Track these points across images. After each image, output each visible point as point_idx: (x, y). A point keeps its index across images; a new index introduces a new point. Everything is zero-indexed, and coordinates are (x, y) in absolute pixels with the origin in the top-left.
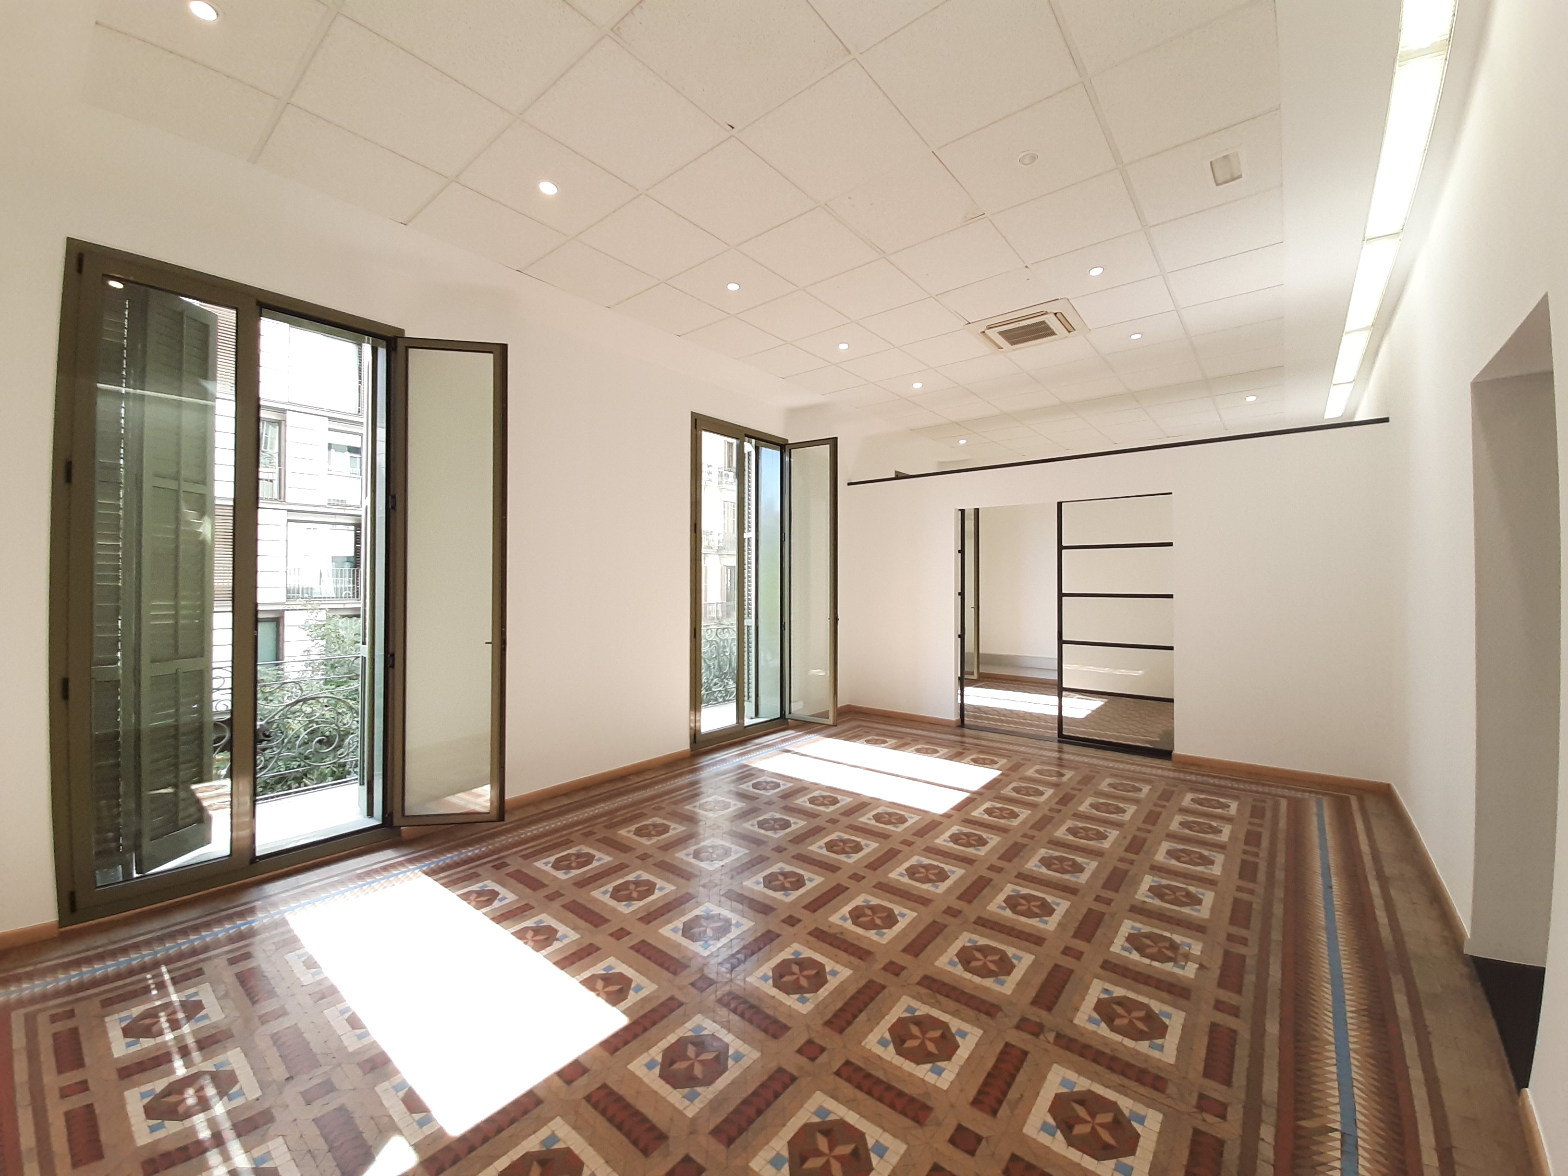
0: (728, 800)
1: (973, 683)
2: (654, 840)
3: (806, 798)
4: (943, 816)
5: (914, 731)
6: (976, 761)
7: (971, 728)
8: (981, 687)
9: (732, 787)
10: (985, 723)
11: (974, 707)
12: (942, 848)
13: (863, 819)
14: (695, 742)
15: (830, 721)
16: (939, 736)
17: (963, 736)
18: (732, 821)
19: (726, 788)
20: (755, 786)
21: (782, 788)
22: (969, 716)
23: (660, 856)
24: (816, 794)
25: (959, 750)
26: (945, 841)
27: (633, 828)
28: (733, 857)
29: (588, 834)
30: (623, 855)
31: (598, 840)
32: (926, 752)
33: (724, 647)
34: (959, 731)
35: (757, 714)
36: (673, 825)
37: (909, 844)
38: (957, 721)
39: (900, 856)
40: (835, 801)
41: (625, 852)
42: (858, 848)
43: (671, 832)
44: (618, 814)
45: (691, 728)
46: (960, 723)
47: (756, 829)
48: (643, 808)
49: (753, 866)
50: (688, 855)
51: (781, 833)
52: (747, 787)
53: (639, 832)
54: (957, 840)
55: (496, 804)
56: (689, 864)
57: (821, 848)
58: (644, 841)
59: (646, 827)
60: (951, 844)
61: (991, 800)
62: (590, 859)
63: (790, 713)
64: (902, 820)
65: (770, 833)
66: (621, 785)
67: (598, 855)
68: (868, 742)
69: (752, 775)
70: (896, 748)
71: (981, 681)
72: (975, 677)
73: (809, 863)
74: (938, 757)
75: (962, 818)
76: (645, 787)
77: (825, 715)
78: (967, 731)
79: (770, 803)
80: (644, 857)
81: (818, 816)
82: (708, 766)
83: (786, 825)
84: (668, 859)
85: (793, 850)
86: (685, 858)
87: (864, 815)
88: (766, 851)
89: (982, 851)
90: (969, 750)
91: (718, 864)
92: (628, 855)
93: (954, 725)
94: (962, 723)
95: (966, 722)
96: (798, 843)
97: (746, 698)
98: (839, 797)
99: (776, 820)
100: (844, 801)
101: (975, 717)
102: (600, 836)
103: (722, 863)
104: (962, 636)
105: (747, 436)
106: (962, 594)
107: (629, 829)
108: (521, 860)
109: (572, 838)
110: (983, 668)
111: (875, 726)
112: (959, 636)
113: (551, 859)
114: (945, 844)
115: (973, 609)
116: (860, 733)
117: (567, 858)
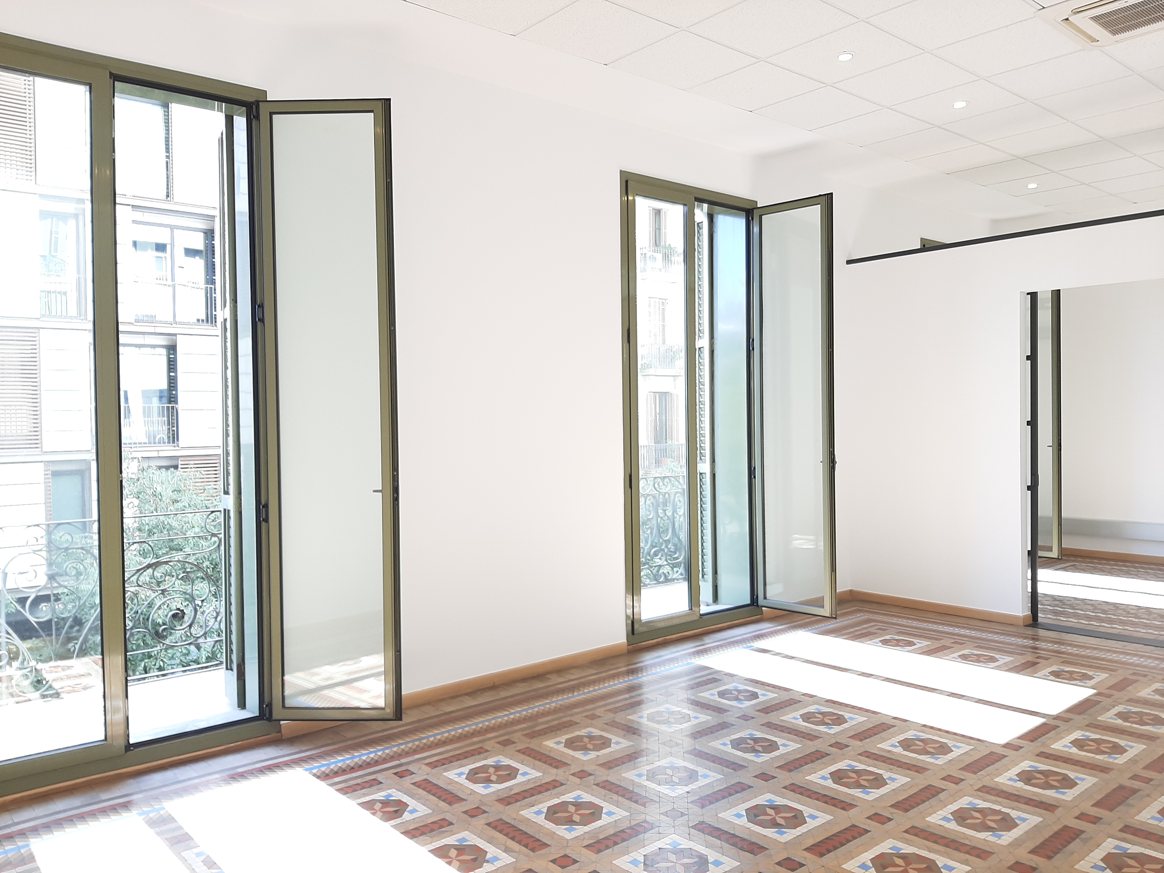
0: (686, 711)
1: (1051, 563)
2: (593, 755)
3: (797, 714)
4: (1007, 746)
5: (957, 630)
6: (1057, 675)
7: (1048, 628)
8: (1064, 569)
9: (689, 694)
10: (1072, 622)
11: (1054, 598)
12: (1004, 789)
13: (884, 746)
14: (633, 633)
15: (826, 611)
16: (996, 637)
17: (1035, 638)
18: (695, 738)
19: (684, 695)
20: (722, 694)
21: (761, 699)
22: (1045, 611)
23: (603, 775)
24: (812, 709)
25: (1030, 658)
26: (1010, 779)
27: (563, 738)
28: (702, 782)
29: (506, 743)
30: (554, 771)
31: (519, 751)
32: (978, 659)
33: (665, 504)
34: (1030, 631)
35: (716, 598)
36: (614, 739)
37: (957, 781)
38: (1025, 617)
39: (942, 796)
40: (839, 720)
41: (557, 767)
42: (878, 782)
43: (614, 747)
44: (541, 720)
45: (627, 617)
46: (1030, 621)
47: (729, 749)
48: (571, 715)
49: (730, 795)
50: (640, 775)
51: (766, 757)
52: (710, 695)
53: (570, 744)
54: (1029, 779)
55: (391, 699)
56: (640, 786)
57: (823, 778)
58: (578, 754)
59: (579, 738)
60: (1020, 784)
61: (1081, 729)
62: (512, 773)
63: (765, 598)
64: (944, 749)
65: (749, 756)
66: (539, 685)
67: (522, 768)
68: (885, 642)
69: (715, 680)
70: (930, 652)
71: (1067, 561)
72: (1054, 554)
73: (809, 797)
74: (998, 668)
75: (1038, 751)
76: (572, 689)
77: (819, 602)
78: (1042, 632)
79: (745, 718)
80: (582, 774)
81: (817, 737)
82: (654, 665)
83: (772, 746)
84: (612, 778)
85: (786, 778)
86: (637, 780)
87: (884, 740)
88: (746, 778)
89: (1069, 795)
90: (1047, 659)
91: (681, 790)
92: (560, 771)
93: (1021, 623)
94: (1033, 621)
95: (1040, 620)
96: (790, 771)
97: (700, 576)
98: (847, 715)
99: (756, 740)
100: (855, 720)
101: (1056, 613)
102: (521, 746)
103: (687, 789)
104: (1033, 488)
105: (698, 200)
106: (1033, 423)
107: (558, 739)
108: (427, 769)
109: (488, 745)
110: (1069, 543)
111: (895, 620)
112: (1029, 488)
113: (466, 770)
114: (1010, 783)
115: (1051, 448)
116: (872, 630)
117: (484, 769)
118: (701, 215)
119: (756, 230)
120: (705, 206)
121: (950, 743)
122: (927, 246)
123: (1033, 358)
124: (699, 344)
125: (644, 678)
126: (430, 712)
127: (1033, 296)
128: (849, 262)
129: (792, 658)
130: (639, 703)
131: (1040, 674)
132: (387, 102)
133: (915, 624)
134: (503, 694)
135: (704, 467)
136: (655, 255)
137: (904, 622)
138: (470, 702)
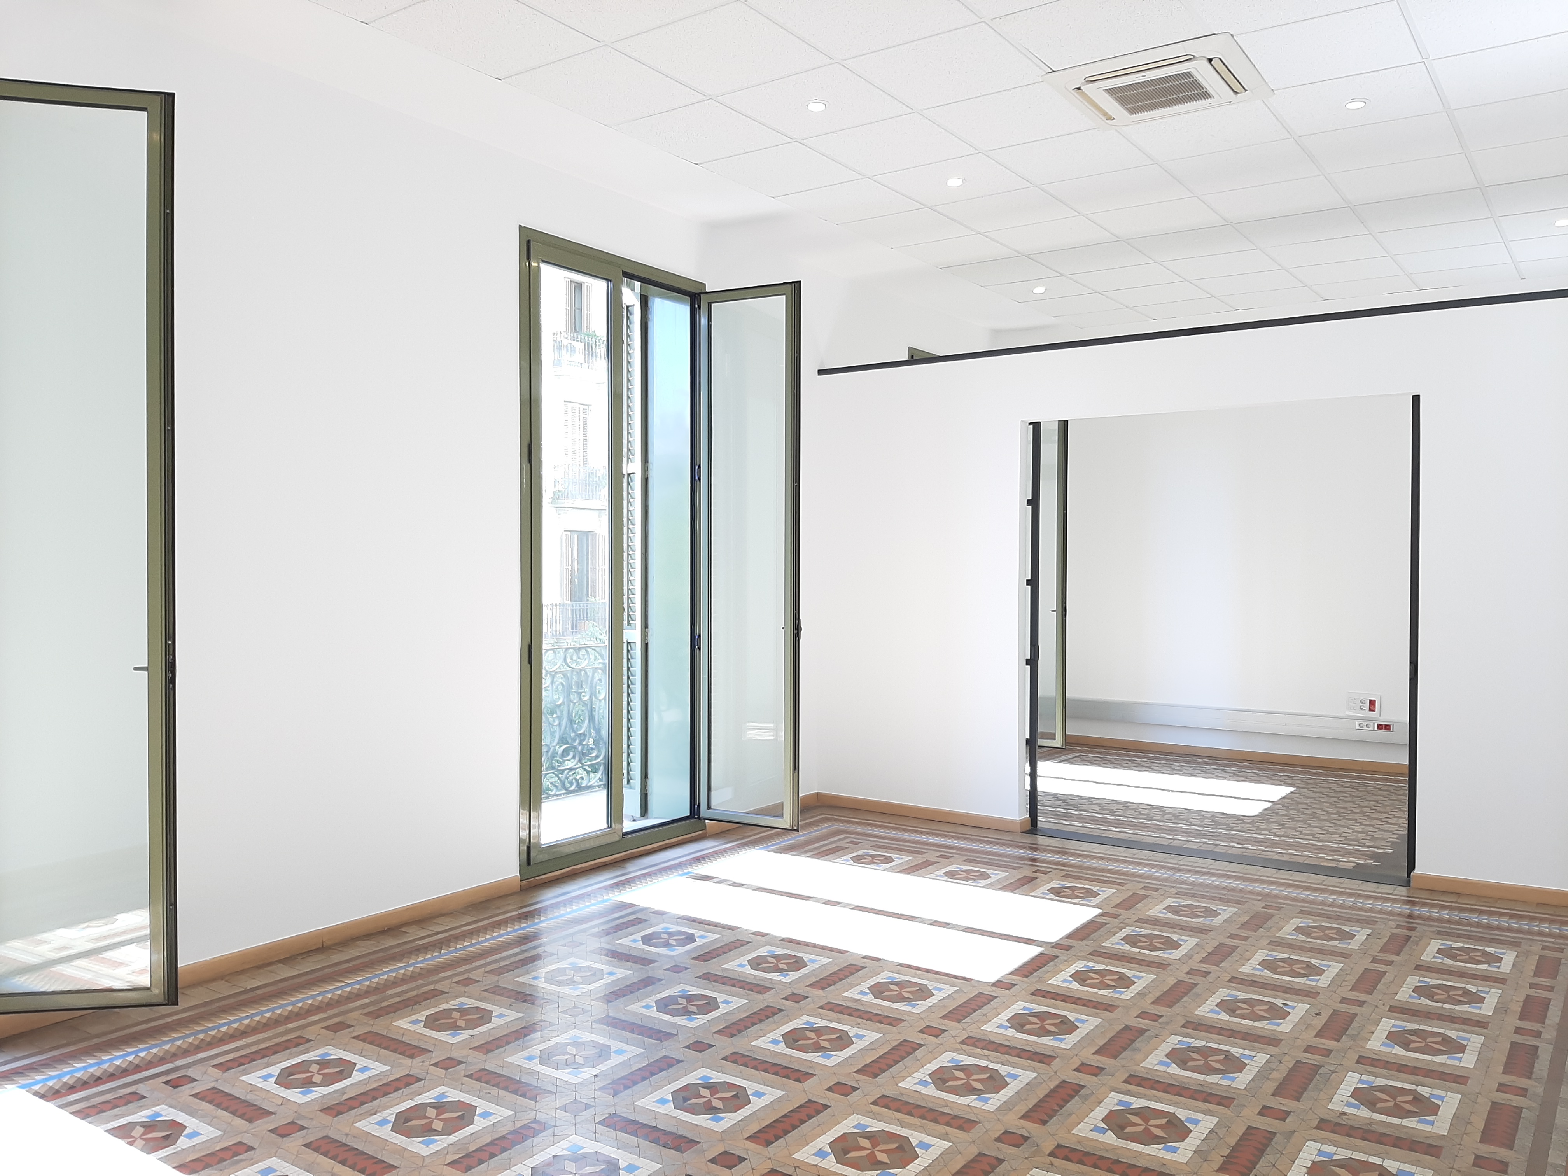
0: (598, 966)
1: (1053, 754)
2: (465, 1035)
3: (744, 960)
4: (998, 984)
5: (943, 841)
6: (1057, 892)
7: (1049, 834)
8: (1068, 761)
9: (604, 943)
10: (1076, 826)
11: (1056, 797)
12: (993, 1039)
13: (850, 994)
14: (529, 863)
15: (786, 822)
16: (988, 848)
17: (1034, 848)
18: (609, 1001)
19: (595, 944)
20: (647, 940)
21: (699, 942)
22: (1044, 814)
23: (478, 1062)
24: (763, 951)
25: (1027, 872)
26: (1000, 1026)
27: (423, 1016)
28: (615, 1060)
29: (336, 1028)
30: (408, 1061)
31: (356, 1038)
32: (965, 877)
33: (580, 685)
34: (1028, 839)
35: (645, 810)
36: (496, 1010)
37: (937, 1033)
38: (1022, 822)
39: (919, 1053)
40: (797, 964)
41: (412, 1056)
42: (842, 1041)
43: (495, 1022)
44: (390, 992)
45: (521, 841)
46: (1028, 827)
47: (654, 1012)
48: (436, 982)
49: (653, 1074)
50: (530, 1058)
51: (701, 1020)
52: (631, 941)
53: (432, 1022)
54: (1022, 1026)
55: (161, 973)
56: (531, 1073)
57: (775, 1042)
58: (444, 1036)
59: (447, 1013)
60: (1011, 1032)
61: (1084, 958)
62: (345, 1069)
63: (709, 808)
64: (923, 993)
65: (681, 1020)
66: (389, 942)
67: (361, 1061)
68: (857, 860)
69: (639, 921)
70: (910, 870)
71: (1073, 751)
72: (1058, 743)
73: (755, 1068)
74: (990, 886)
75: (1033, 989)
76: (438, 945)
77: (776, 811)
78: (1042, 840)
79: (677, 969)
80: (448, 1064)
81: (769, 989)
82: (557, 906)
83: (710, 1005)
84: (490, 1066)
85: (726, 1046)
86: (526, 1065)
87: (852, 986)
88: (674, 1049)
89: (1068, 1042)
90: (1046, 873)
91: (587, 1073)
92: (417, 1061)
93: (1018, 829)
94: (1032, 826)
95: (1039, 825)
96: (732, 1036)
97: (625, 781)
98: (807, 957)
99: (690, 998)
100: (817, 963)
101: (1057, 815)
102: (360, 1031)
103: (595, 1071)
104: (1033, 662)
105: (626, 275)
106: (1033, 583)
107: (414, 1017)
108: (217, 1073)
109: (309, 1033)
110: (1075, 729)
111: (870, 830)
112: (1028, 662)
113: (275, 1070)
114: (1000, 1031)
115: (1055, 613)
116: (842, 844)
117: (303, 1066)
118: (630, 296)
119: (704, 321)
120: (638, 284)
121: (931, 985)
122: (916, 358)
123: (1034, 502)
124: (627, 468)
125: (543, 924)
126: (224, 989)
127: (1036, 426)
128: (821, 372)
129: (741, 885)
130: (534, 959)
131: (1038, 892)
132: (169, 99)
133: (894, 834)
134: (336, 958)
135: (633, 634)
136: (575, 343)
137: (881, 832)
138: (285, 972)
